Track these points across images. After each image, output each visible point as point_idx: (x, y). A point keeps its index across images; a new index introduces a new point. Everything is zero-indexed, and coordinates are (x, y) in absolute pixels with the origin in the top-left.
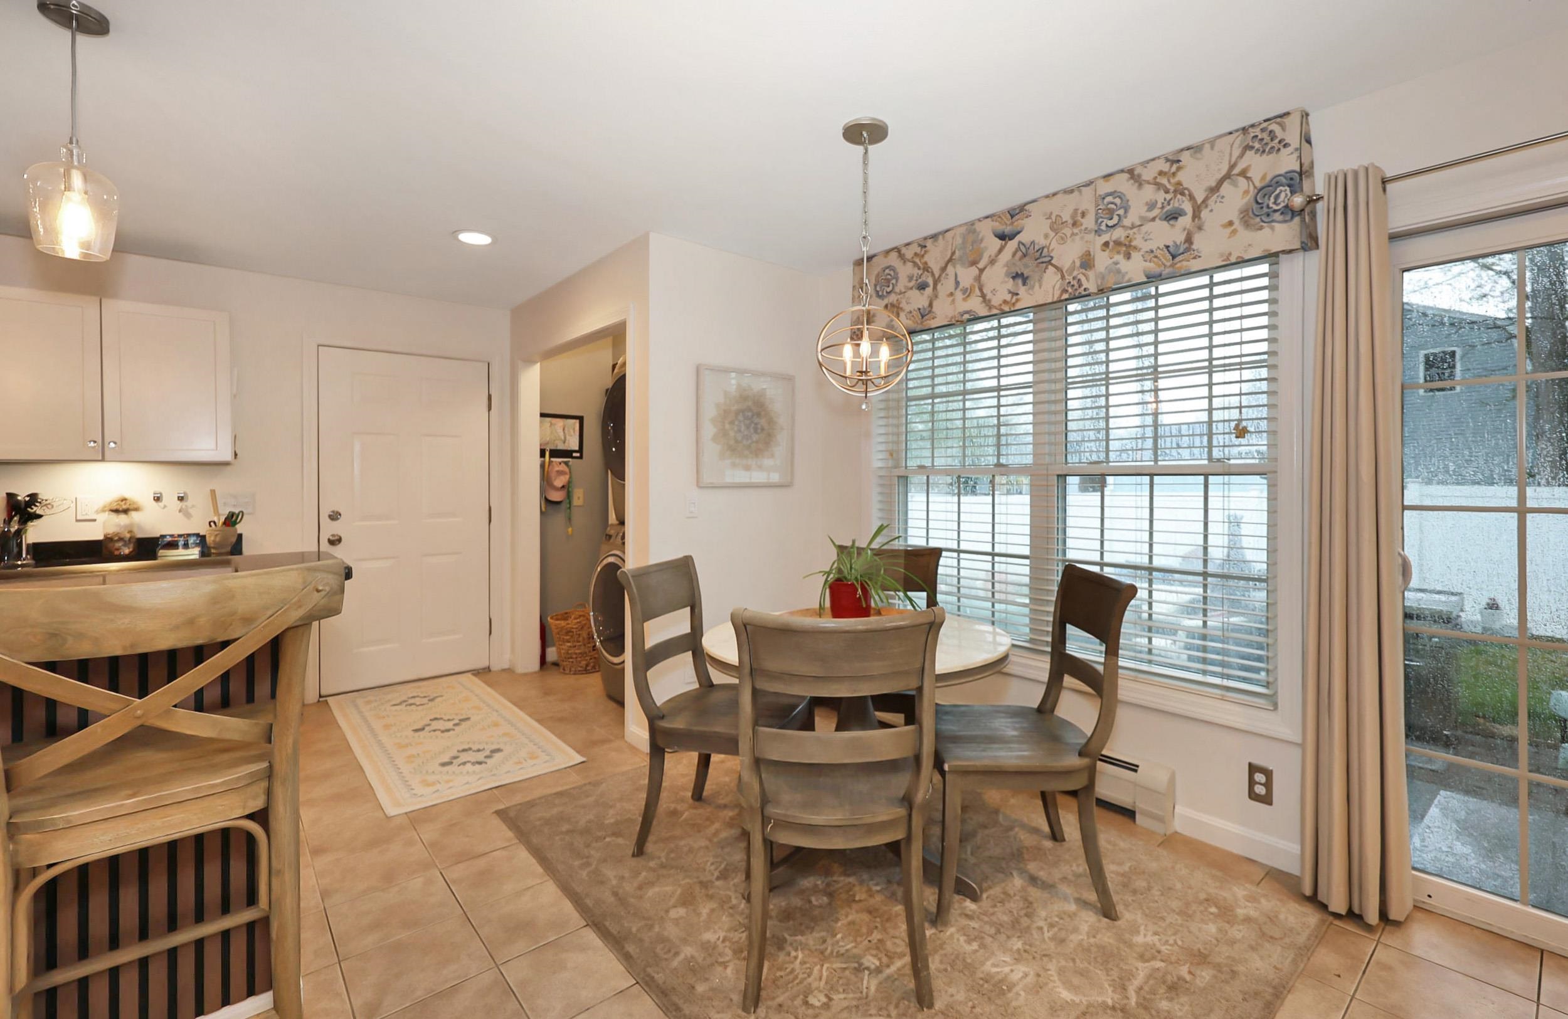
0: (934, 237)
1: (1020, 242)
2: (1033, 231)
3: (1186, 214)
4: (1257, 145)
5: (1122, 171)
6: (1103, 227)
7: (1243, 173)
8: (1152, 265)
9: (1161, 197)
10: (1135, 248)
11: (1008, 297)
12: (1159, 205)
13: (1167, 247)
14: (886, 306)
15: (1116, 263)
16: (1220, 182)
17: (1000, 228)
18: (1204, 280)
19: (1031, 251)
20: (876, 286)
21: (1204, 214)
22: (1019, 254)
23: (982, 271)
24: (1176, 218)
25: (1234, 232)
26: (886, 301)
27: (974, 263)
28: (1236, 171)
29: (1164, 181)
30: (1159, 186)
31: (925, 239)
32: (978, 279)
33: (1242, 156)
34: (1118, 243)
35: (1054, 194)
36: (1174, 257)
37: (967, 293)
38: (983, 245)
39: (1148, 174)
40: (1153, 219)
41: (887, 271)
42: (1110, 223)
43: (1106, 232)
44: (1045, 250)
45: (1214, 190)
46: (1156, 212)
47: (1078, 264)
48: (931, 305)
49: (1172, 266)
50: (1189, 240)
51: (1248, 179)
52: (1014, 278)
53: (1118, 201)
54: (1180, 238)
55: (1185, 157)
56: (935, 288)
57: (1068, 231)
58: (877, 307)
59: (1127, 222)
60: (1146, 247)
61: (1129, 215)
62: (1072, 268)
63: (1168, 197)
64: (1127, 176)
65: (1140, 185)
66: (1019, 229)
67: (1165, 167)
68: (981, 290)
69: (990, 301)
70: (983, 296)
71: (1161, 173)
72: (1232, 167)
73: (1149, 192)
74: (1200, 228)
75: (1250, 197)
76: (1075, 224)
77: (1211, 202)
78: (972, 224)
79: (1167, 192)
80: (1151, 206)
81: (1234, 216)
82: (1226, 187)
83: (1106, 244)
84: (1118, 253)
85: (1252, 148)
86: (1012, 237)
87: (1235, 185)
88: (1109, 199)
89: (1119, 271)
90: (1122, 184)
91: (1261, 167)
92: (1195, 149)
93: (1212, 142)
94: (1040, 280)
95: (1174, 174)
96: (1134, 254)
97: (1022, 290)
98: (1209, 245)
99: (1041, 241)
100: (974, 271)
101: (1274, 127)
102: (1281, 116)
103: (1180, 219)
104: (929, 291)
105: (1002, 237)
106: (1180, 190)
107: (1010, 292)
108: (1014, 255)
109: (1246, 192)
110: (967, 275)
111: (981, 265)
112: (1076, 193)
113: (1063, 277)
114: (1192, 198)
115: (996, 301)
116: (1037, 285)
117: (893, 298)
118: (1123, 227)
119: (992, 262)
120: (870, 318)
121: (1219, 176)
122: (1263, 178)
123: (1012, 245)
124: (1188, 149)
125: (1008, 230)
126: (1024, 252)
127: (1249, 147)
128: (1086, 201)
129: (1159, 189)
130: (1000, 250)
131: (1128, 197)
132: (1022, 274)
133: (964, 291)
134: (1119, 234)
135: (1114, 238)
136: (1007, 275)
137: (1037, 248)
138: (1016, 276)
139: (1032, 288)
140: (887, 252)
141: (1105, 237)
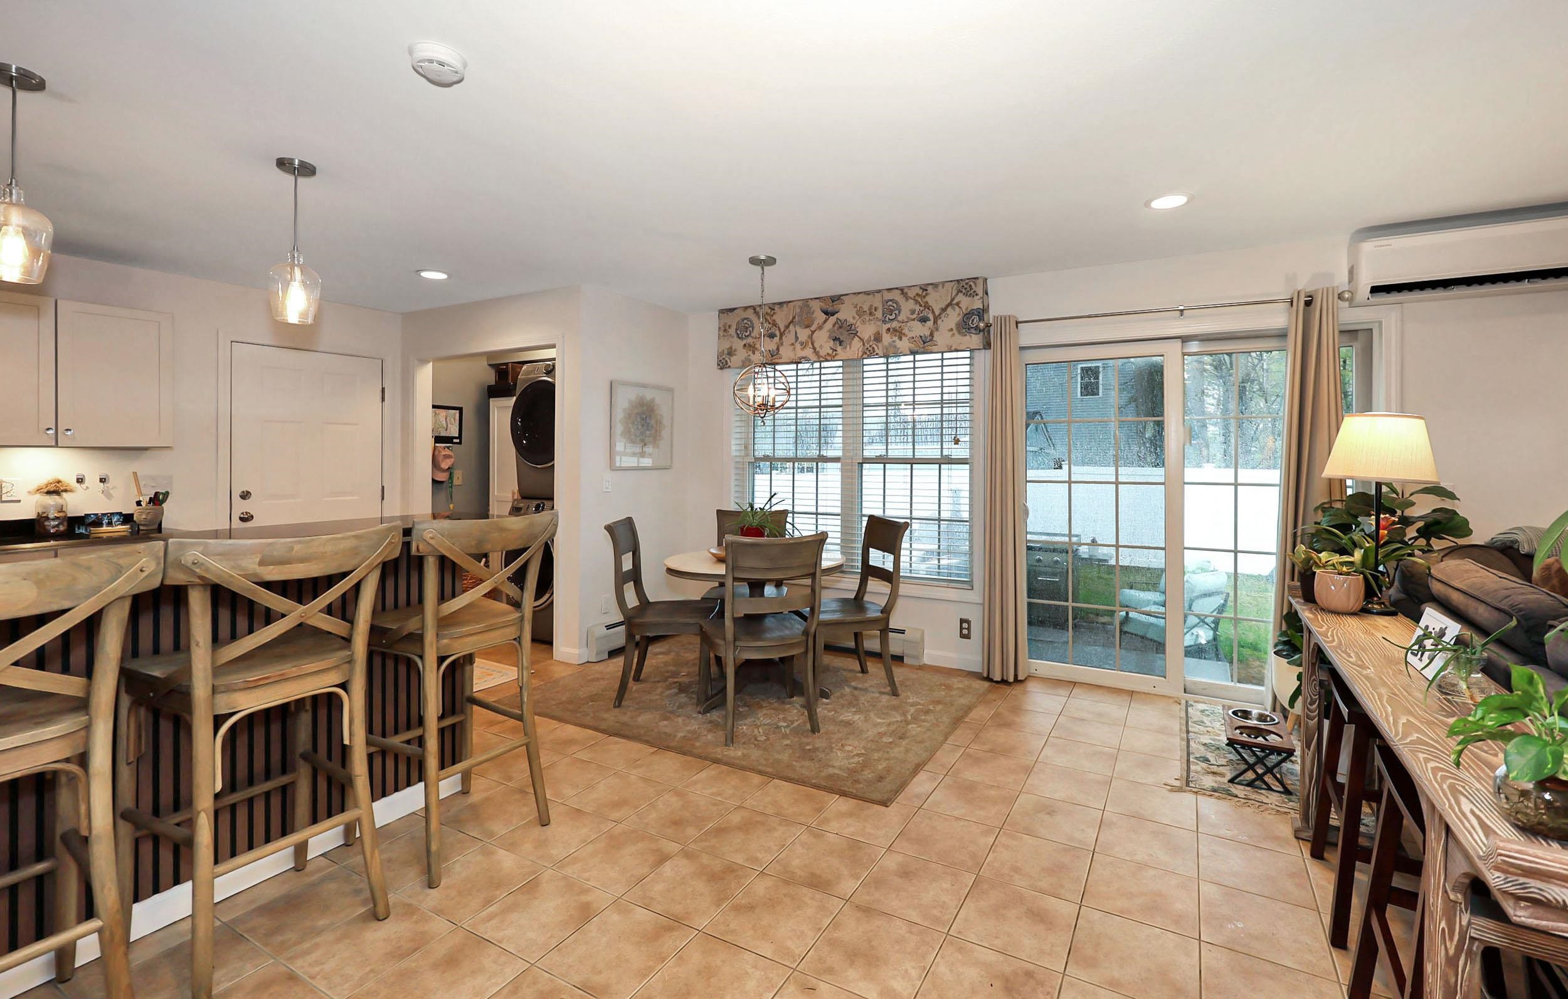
0: (781, 304)
1: (837, 319)
2: (846, 313)
3: (930, 320)
4: (964, 291)
5: (897, 288)
6: (887, 319)
7: (958, 304)
8: (913, 345)
9: (918, 308)
10: (904, 334)
11: (830, 352)
12: (917, 313)
13: (921, 337)
14: (745, 345)
15: (894, 342)
16: (947, 306)
17: (825, 307)
18: (939, 356)
19: (844, 325)
20: (736, 330)
21: (939, 322)
22: (837, 326)
23: (813, 332)
24: (925, 322)
25: (953, 335)
26: (744, 342)
27: (808, 326)
28: (955, 302)
29: (919, 300)
30: (917, 302)
31: (774, 304)
32: (811, 337)
33: (957, 295)
34: (895, 330)
35: (859, 293)
36: (924, 343)
37: (804, 345)
38: (814, 316)
39: (911, 293)
40: (914, 320)
41: (745, 321)
42: (891, 317)
43: (889, 322)
44: (853, 326)
45: (944, 310)
46: (915, 316)
47: (872, 338)
48: (778, 349)
49: (924, 347)
50: (932, 334)
51: (960, 307)
52: (834, 340)
53: (895, 305)
54: (928, 333)
55: (930, 288)
56: (781, 338)
57: (867, 318)
58: (738, 344)
59: (900, 318)
60: (910, 334)
61: (901, 315)
62: (869, 341)
63: (922, 309)
64: (900, 292)
65: (907, 299)
66: (837, 310)
67: (920, 292)
68: (813, 344)
69: (818, 352)
70: (814, 348)
71: (917, 294)
72: (952, 300)
73: (911, 304)
74: (937, 330)
75: (961, 317)
76: (871, 314)
77: (943, 316)
78: (807, 300)
79: (921, 306)
80: (913, 312)
81: (953, 326)
82: (949, 309)
83: (889, 330)
84: (895, 336)
85: (962, 292)
86: (833, 314)
87: (954, 309)
88: (890, 303)
89: (895, 347)
90: (896, 296)
91: (967, 303)
92: (935, 285)
93: (943, 283)
94: (850, 344)
95: (924, 297)
96: (904, 338)
97: (839, 349)
98: (941, 338)
99: (851, 321)
100: (807, 332)
101: (972, 283)
102: (975, 278)
103: (928, 322)
104: (777, 339)
105: (826, 313)
106: (927, 306)
107: (831, 349)
108: (834, 325)
109: (959, 314)
110: (803, 334)
111: (813, 328)
112: (871, 296)
113: (864, 344)
114: (933, 312)
115: (823, 353)
116: (848, 347)
117: (750, 340)
118: (898, 321)
119: (820, 328)
120: (731, 352)
121: (947, 303)
122: (967, 308)
123: (833, 319)
124: (931, 284)
125: (830, 309)
126: (841, 325)
127: (959, 291)
128: (877, 301)
129: (916, 304)
130: (825, 321)
131: (901, 304)
132: (839, 339)
133: (802, 343)
134: (895, 324)
135: (893, 326)
136: (830, 337)
137: (848, 324)
138: (835, 339)
139: (846, 348)
140: (746, 308)
141: (888, 326)
